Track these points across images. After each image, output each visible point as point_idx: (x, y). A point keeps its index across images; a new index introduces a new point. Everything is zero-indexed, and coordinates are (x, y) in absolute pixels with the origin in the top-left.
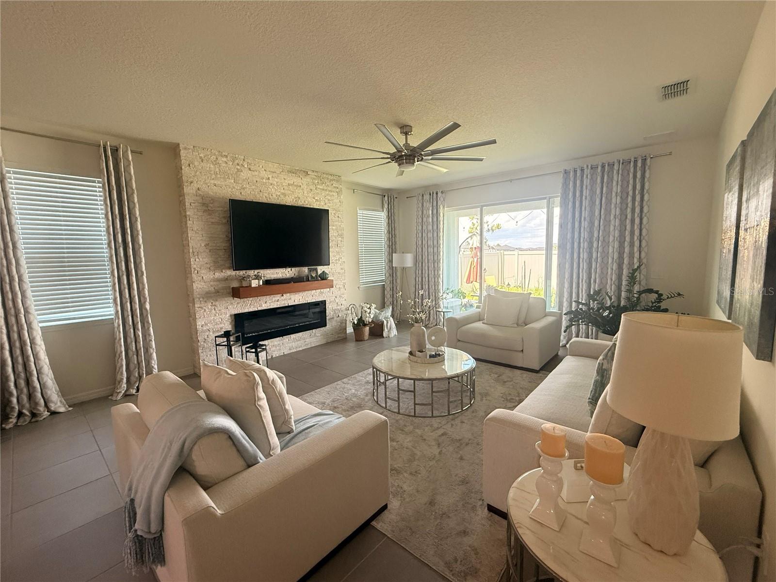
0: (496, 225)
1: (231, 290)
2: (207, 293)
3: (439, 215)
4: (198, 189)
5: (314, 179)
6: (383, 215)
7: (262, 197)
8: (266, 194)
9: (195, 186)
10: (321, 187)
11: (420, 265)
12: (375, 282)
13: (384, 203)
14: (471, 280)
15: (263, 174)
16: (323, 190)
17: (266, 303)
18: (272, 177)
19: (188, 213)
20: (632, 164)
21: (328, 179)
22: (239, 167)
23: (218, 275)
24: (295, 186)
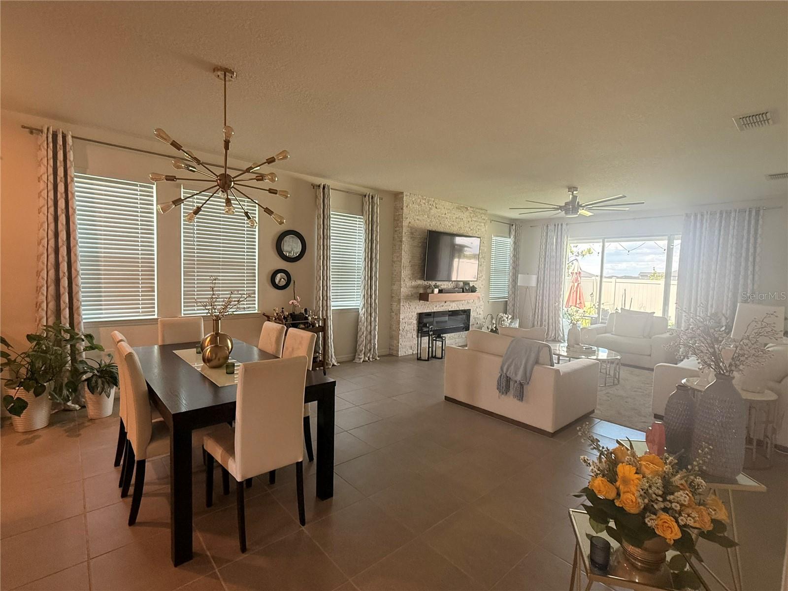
0: (586, 250)
1: (418, 295)
2: (407, 296)
3: (564, 243)
4: (410, 223)
5: (471, 213)
6: (510, 241)
7: (440, 228)
8: (443, 226)
9: (408, 220)
10: (475, 219)
11: (542, 286)
12: (499, 298)
13: (511, 231)
14: (570, 304)
15: (444, 211)
16: (476, 221)
17: (436, 306)
18: (448, 213)
19: (403, 239)
20: (747, 213)
21: (479, 212)
22: (430, 206)
23: (414, 283)
24: (460, 219)
